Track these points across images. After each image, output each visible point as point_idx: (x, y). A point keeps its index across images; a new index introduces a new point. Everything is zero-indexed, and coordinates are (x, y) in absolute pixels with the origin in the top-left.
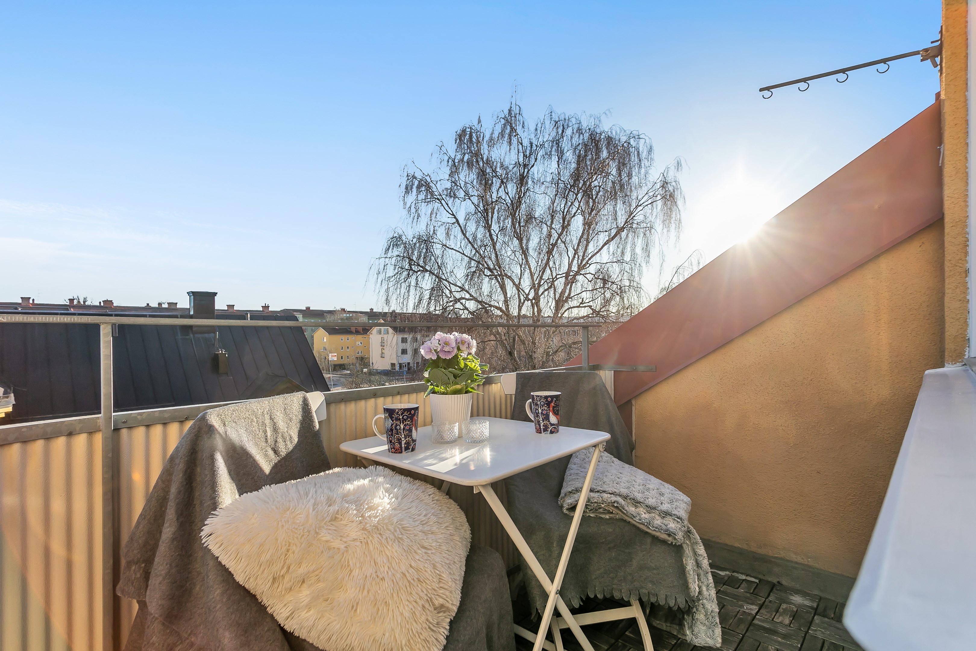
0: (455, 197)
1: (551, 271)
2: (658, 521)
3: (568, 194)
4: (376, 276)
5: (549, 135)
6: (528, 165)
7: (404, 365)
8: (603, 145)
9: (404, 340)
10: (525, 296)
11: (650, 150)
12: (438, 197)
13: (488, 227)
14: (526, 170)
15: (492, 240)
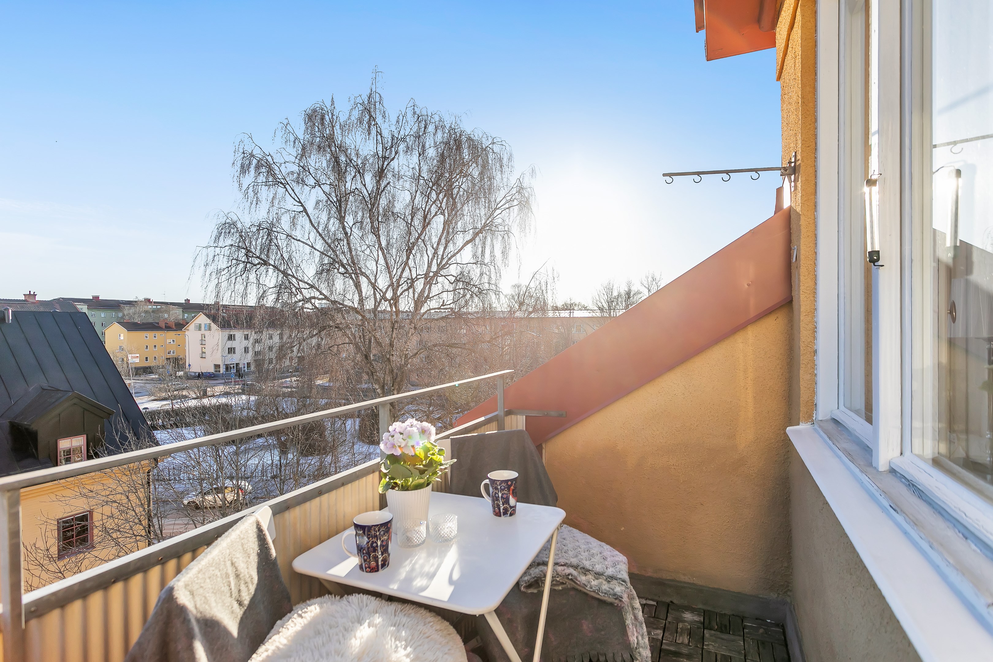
0: (303, 183)
1: (410, 271)
2: (605, 587)
3: (430, 192)
4: (203, 268)
5: (411, 129)
6: (388, 158)
7: (232, 366)
8: (465, 146)
9: (231, 338)
10: (382, 294)
11: (510, 159)
12: (282, 180)
13: (342, 219)
14: (386, 163)
15: (346, 233)
